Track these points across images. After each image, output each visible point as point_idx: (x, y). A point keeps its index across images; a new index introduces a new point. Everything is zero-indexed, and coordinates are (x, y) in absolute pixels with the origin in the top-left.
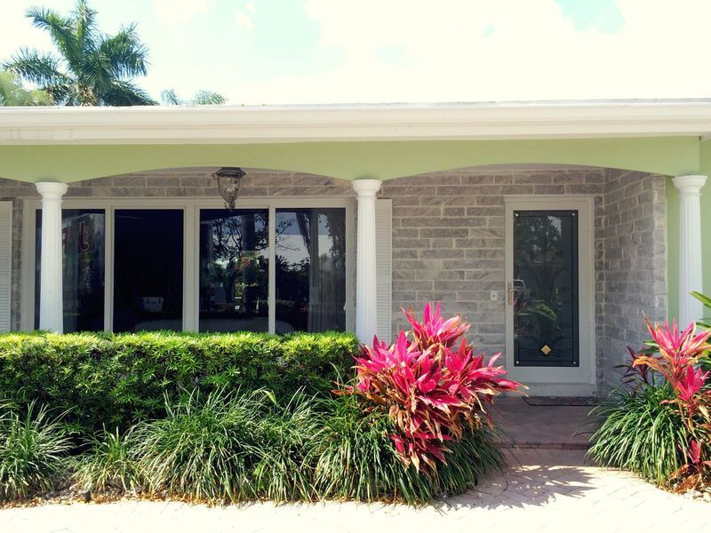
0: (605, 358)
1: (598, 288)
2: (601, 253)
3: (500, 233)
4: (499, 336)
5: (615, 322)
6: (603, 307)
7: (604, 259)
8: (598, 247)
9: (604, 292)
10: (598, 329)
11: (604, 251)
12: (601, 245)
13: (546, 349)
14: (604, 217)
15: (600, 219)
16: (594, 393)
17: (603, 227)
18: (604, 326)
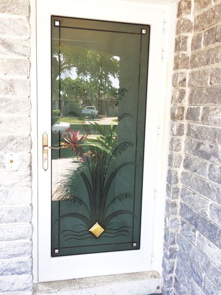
0: (177, 247)
1: (174, 145)
2: (183, 93)
3: (20, 49)
4: (22, 228)
5: (208, 212)
6: (179, 176)
7: (186, 103)
8: (178, 83)
9: (182, 153)
10: (170, 205)
11: (188, 90)
12: (185, 80)
13: (97, 229)
14: (191, 36)
15: (186, 38)
16: (158, 288)
17: (189, 53)
18: (179, 201)
